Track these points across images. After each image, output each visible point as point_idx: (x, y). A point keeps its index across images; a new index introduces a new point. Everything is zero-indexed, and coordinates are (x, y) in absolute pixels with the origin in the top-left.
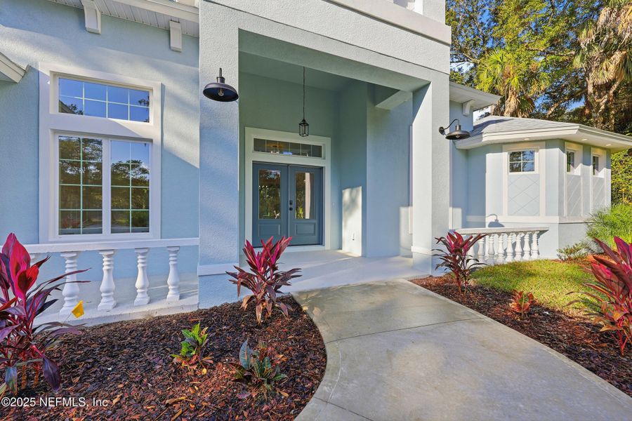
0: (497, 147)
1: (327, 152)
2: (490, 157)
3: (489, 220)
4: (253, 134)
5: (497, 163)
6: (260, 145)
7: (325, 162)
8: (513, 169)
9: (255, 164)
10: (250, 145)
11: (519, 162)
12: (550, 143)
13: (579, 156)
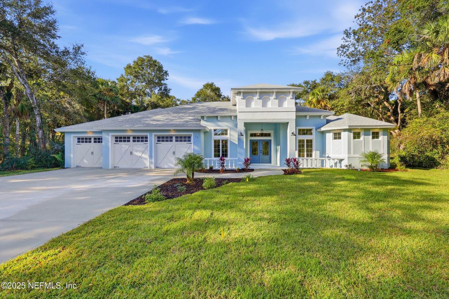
0: (329, 131)
1: (272, 135)
2: (327, 134)
3: (327, 155)
4: (250, 132)
5: (329, 136)
6: (252, 135)
7: (272, 138)
8: (335, 138)
9: (250, 140)
10: (249, 135)
11: (337, 136)
12: (345, 130)
13: (362, 133)
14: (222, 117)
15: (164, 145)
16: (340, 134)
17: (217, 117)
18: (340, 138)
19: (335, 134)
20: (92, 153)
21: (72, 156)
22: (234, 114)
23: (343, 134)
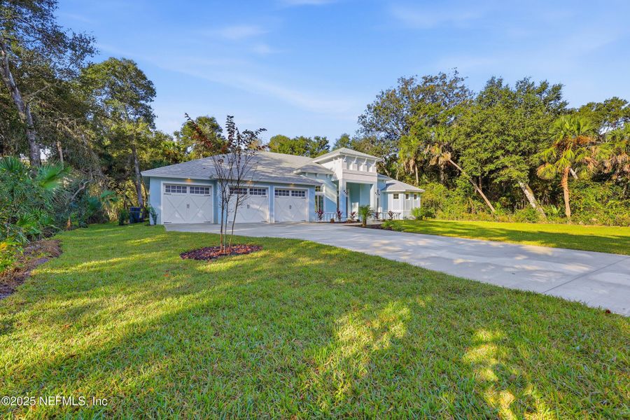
0: (391, 193)
2: (389, 195)
3: (389, 210)
5: (391, 197)
8: (395, 198)
11: (396, 196)
12: (401, 192)
13: (410, 195)
14: (320, 174)
15: (282, 199)
16: (398, 195)
17: (316, 174)
18: (398, 198)
19: (395, 195)
20: (188, 206)
21: (162, 209)
22: (331, 173)
23: (400, 195)
